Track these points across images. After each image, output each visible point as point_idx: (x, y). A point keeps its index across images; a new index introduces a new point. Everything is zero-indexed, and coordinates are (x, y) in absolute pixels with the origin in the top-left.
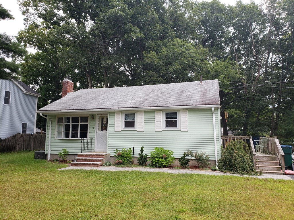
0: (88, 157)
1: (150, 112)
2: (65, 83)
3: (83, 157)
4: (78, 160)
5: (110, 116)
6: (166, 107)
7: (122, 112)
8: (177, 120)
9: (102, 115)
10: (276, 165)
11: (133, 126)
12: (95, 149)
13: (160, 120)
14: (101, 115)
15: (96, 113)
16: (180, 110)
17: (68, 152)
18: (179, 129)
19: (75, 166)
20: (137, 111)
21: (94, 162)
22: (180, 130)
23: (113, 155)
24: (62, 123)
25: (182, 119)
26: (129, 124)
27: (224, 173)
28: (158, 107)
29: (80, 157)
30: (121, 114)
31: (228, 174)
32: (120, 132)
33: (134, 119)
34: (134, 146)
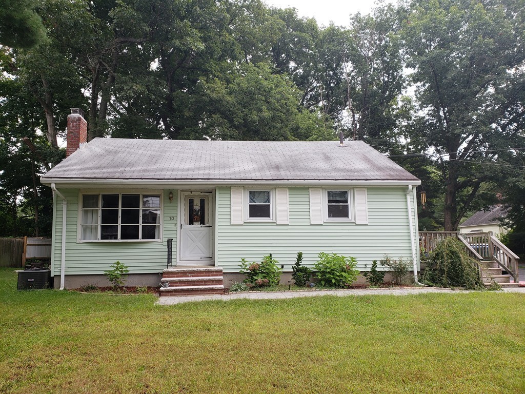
0: (188, 277)
1: (300, 188)
2: (73, 121)
3: (177, 277)
4: (172, 283)
5: (221, 195)
6: (332, 181)
7: (244, 187)
8: (348, 205)
9: (191, 192)
10: (499, 274)
11: (268, 216)
12: (178, 261)
13: (319, 203)
14: (189, 193)
15: (178, 187)
16: (354, 187)
17: (127, 269)
18: (353, 221)
19: (170, 295)
20: (276, 187)
21: (207, 285)
22: (354, 223)
23: (238, 271)
24: (97, 206)
25: (358, 204)
26: (259, 211)
27: (452, 289)
28: (318, 181)
29: (168, 277)
30: (243, 191)
31: (458, 291)
32: (242, 225)
33: (268, 200)
34: (271, 252)
